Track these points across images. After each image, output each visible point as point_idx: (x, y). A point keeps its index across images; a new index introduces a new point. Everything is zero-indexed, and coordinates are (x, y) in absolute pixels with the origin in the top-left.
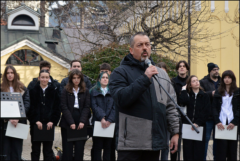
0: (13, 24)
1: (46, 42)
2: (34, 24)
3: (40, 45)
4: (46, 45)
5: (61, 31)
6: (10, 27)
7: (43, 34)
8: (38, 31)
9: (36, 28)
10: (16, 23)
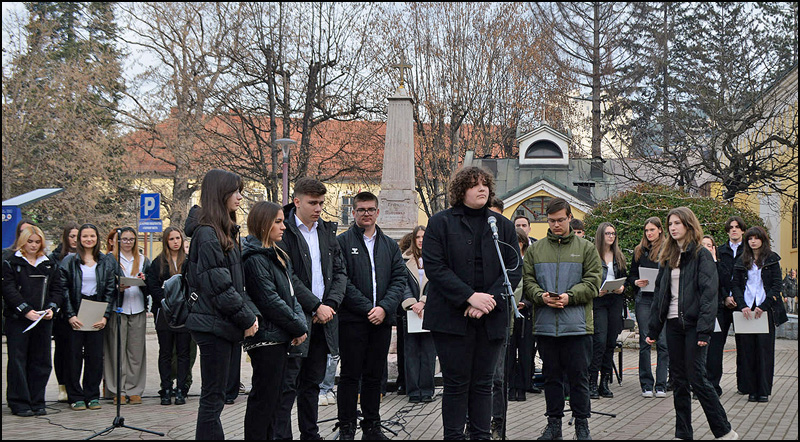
0: (526, 157)
1: (575, 184)
2: (561, 156)
3: (565, 189)
4: (575, 189)
5: (605, 164)
6: (523, 161)
7: (576, 170)
8: (568, 166)
9: (565, 160)
10: (533, 154)
